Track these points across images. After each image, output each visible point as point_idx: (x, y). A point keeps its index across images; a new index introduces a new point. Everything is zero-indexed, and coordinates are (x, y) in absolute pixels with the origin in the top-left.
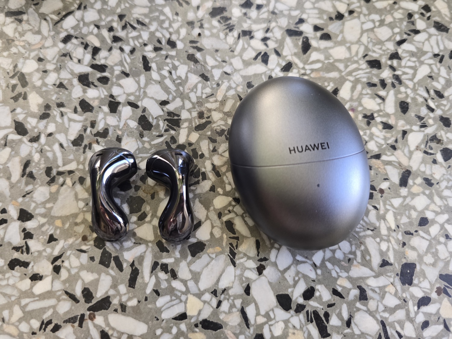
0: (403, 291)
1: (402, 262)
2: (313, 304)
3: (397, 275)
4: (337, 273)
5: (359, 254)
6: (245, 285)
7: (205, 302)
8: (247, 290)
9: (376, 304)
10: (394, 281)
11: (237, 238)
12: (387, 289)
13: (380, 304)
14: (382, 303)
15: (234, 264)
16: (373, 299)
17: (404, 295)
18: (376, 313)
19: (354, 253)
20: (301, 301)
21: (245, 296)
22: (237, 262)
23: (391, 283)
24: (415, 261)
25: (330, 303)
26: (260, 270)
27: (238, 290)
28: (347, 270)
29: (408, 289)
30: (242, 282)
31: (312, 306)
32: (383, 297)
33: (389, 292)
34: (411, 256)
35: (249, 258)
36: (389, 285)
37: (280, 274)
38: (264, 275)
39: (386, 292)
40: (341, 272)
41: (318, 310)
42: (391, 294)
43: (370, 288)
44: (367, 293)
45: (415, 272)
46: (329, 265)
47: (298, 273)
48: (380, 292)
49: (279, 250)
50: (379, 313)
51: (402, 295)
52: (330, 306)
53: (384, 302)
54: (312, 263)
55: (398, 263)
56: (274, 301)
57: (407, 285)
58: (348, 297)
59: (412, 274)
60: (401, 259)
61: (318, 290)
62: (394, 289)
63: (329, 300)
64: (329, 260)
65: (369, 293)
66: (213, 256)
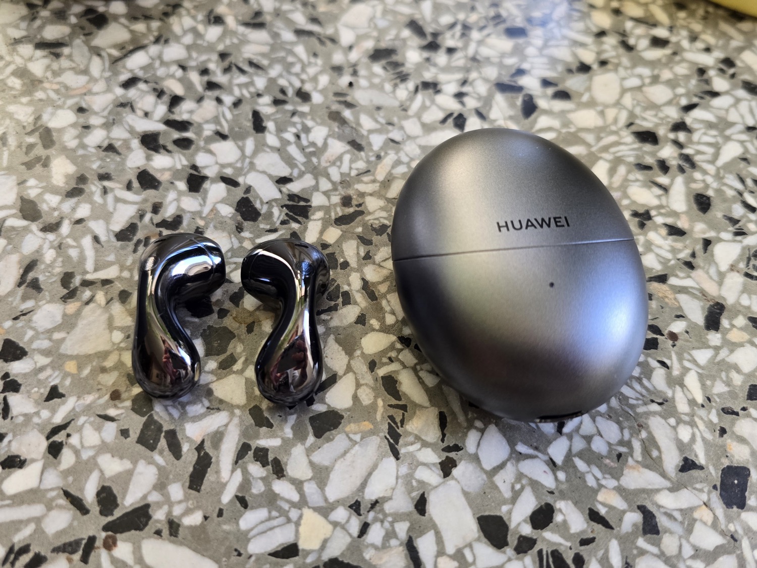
0: (730, 519)
1: (722, 464)
2: (550, 537)
3: (715, 487)
4: (597, 479)
5: (637, 445)
6: (416, 494)
7: (335, 524)
8: (421, 505)
9: (677, 543)
10: (709, 500)
11: (404, 408)
12: (696, 515)
13: (684, 542)
14: (688, 541)
15: (396, 454)
16: (671, 533)
17: (732, 527)
18: (678, 561)
19: (628, 444)
20: (527, 530)
21: (416, 516)
22: (403, 451)
23: (705, 504)
24: (747, 463)
25: (585, 537)
26: (447, 467)
27: (402, 503)
28: (616, 475)
29: (739, 515)
30: (410, 489)
31: (549, 542)
32: (689, 530)
33: (701, 520)
34: (739, 454)
35: (425, 444)
36: (699, 506)
37: (485, 476)
38: (453, 478)
39: (695, 520)
40: (604, 478)
41: (561, 550)
42: (705, 524)
43: (662, 510)
44: (657, 520)
45: (749, 484)
46: (581, 465)
47: (520, 476)
48: (684, 519)
49: (482, 431)
50: (684, 560)
51: (727, 526)
52: (585, 542)
53: (692, 539)
54: (546, 458)
55: (714, 465)
56: (472, 528)
57: (735, 509)
58: (620, 526)
59: (743, 487)
60: (719, 459)
61: (560, 510)
62: (712, 515)
63: (583, 532)
64: (580, 455)
65: (662, 521)
66: (357, 438)
